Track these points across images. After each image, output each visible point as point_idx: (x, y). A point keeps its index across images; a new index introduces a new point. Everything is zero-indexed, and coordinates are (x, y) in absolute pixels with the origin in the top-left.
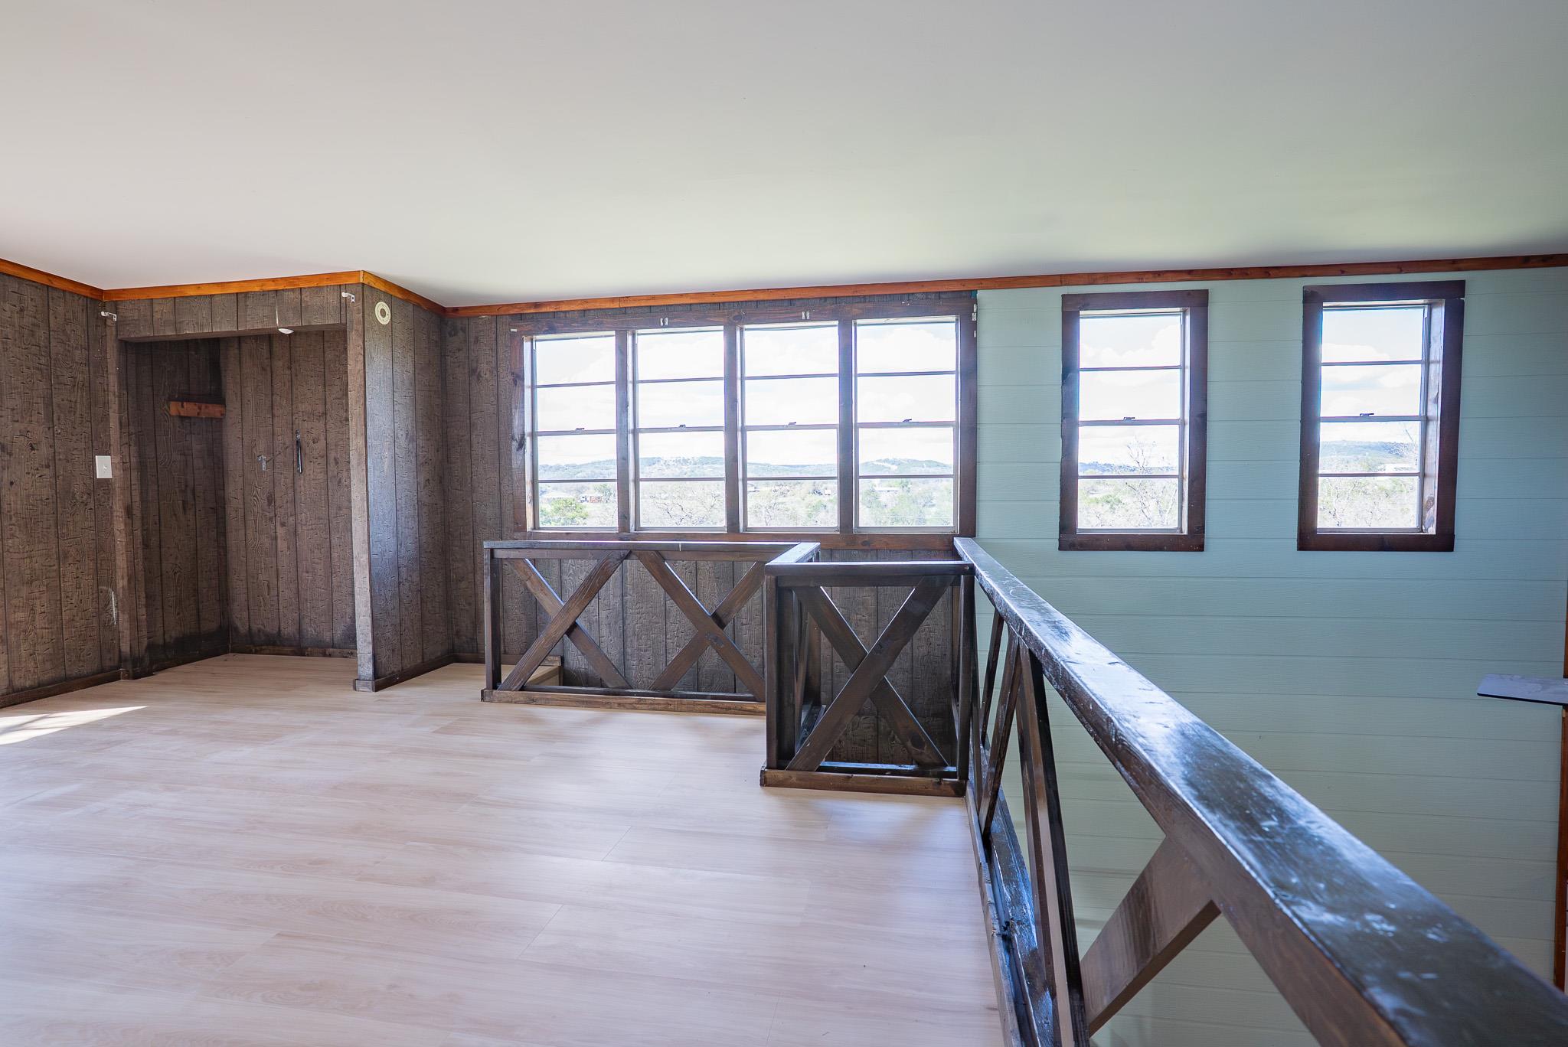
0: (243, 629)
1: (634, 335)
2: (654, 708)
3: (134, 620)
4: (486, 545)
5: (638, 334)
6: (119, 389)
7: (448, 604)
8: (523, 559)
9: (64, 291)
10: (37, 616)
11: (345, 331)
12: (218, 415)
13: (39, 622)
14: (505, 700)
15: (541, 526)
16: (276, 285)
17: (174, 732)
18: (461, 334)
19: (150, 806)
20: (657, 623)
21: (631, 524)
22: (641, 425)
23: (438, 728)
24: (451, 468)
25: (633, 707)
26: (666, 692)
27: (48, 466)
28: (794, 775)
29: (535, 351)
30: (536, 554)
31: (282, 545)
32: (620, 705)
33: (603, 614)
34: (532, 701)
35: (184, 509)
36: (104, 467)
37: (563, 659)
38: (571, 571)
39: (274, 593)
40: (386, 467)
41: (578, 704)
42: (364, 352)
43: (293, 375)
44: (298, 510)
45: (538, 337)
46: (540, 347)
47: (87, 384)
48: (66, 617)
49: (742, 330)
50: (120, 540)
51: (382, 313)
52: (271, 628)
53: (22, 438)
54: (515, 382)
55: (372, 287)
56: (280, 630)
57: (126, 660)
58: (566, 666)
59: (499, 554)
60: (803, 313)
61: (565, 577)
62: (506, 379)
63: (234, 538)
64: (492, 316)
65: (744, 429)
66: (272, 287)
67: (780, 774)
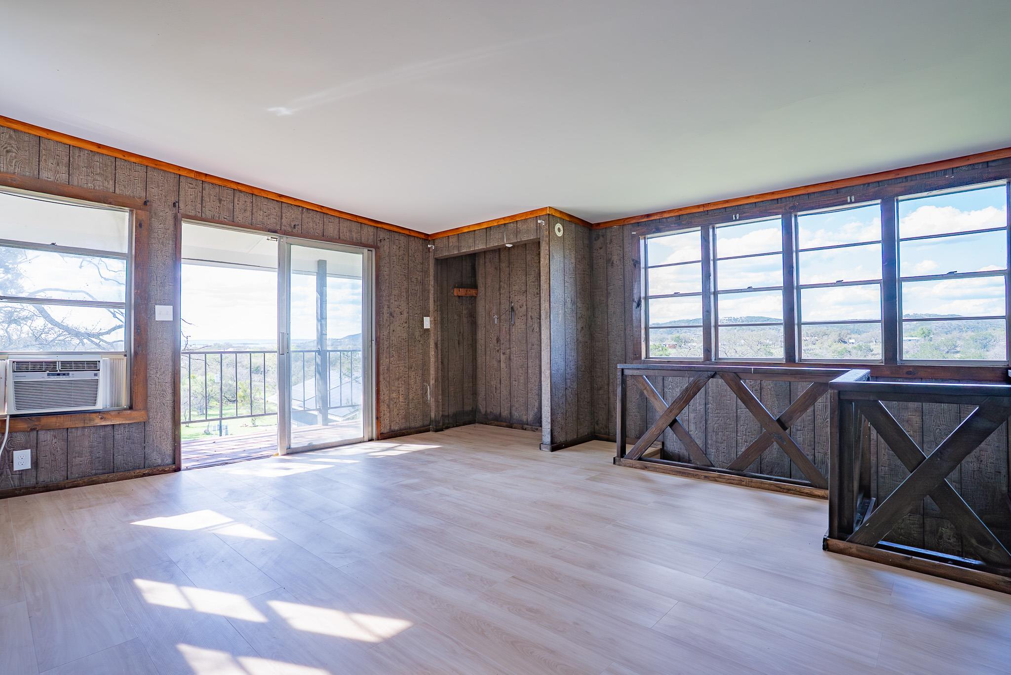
0: (483, 411)
1: (713, 228)
2: (730, 482)
3: (437, 401)
4: (619, 366)
5: (717, 228)
6: (434, 283)
7: (592, 403)
8: (642, 376)
9: (415, 237)
10: (400, 396)
11: (539, 242)
12: (475, 295)
13: (401, 399)
14: (628, 465)
15: (650, 356)
16: (505, 221)
17: (455, 461)
18: (601, 238)
19: (448, 496)
20: (730, 425)
21: (712, 356)
22: (719, 288)
23: (589, 477)
24: (595, 321)
25: (715, 480)
26: (740, 472)
27: (406, 322)
28: (854, 547)
29: (647, 245)
30: (651, 373)
31: (503, 365)
32: (706, 477)
33: (692, 415)
34: (645, 468)
35: (459, 344)
36: (427, 323)
37: (663, 444)
38: (670, 386)
39: (498, 391)
40: (560, 320)
41: (676, 473)
42: (549, 253)
43: (510, 270)
44: (512, 346)
45: (649, 236)
46: (649, 241)
47: (422, 282)
48: (411, 398)
49: (796, 216)
50: (432, 360)
51: (559, 230)
52: (496, 411)
53: (398, 309)
54: (635, 265)
55: (553, 215)
56: (500, 412)
57: (433, 421)
58: (665, 448)
59: (627, 372)
60: (849, 198)
61: (666, 390)
62: (629, 264)
63: (480, 360)
64: (620, 225)
65: (799, 288)
66: (503, 222)
67: (841, 544)
